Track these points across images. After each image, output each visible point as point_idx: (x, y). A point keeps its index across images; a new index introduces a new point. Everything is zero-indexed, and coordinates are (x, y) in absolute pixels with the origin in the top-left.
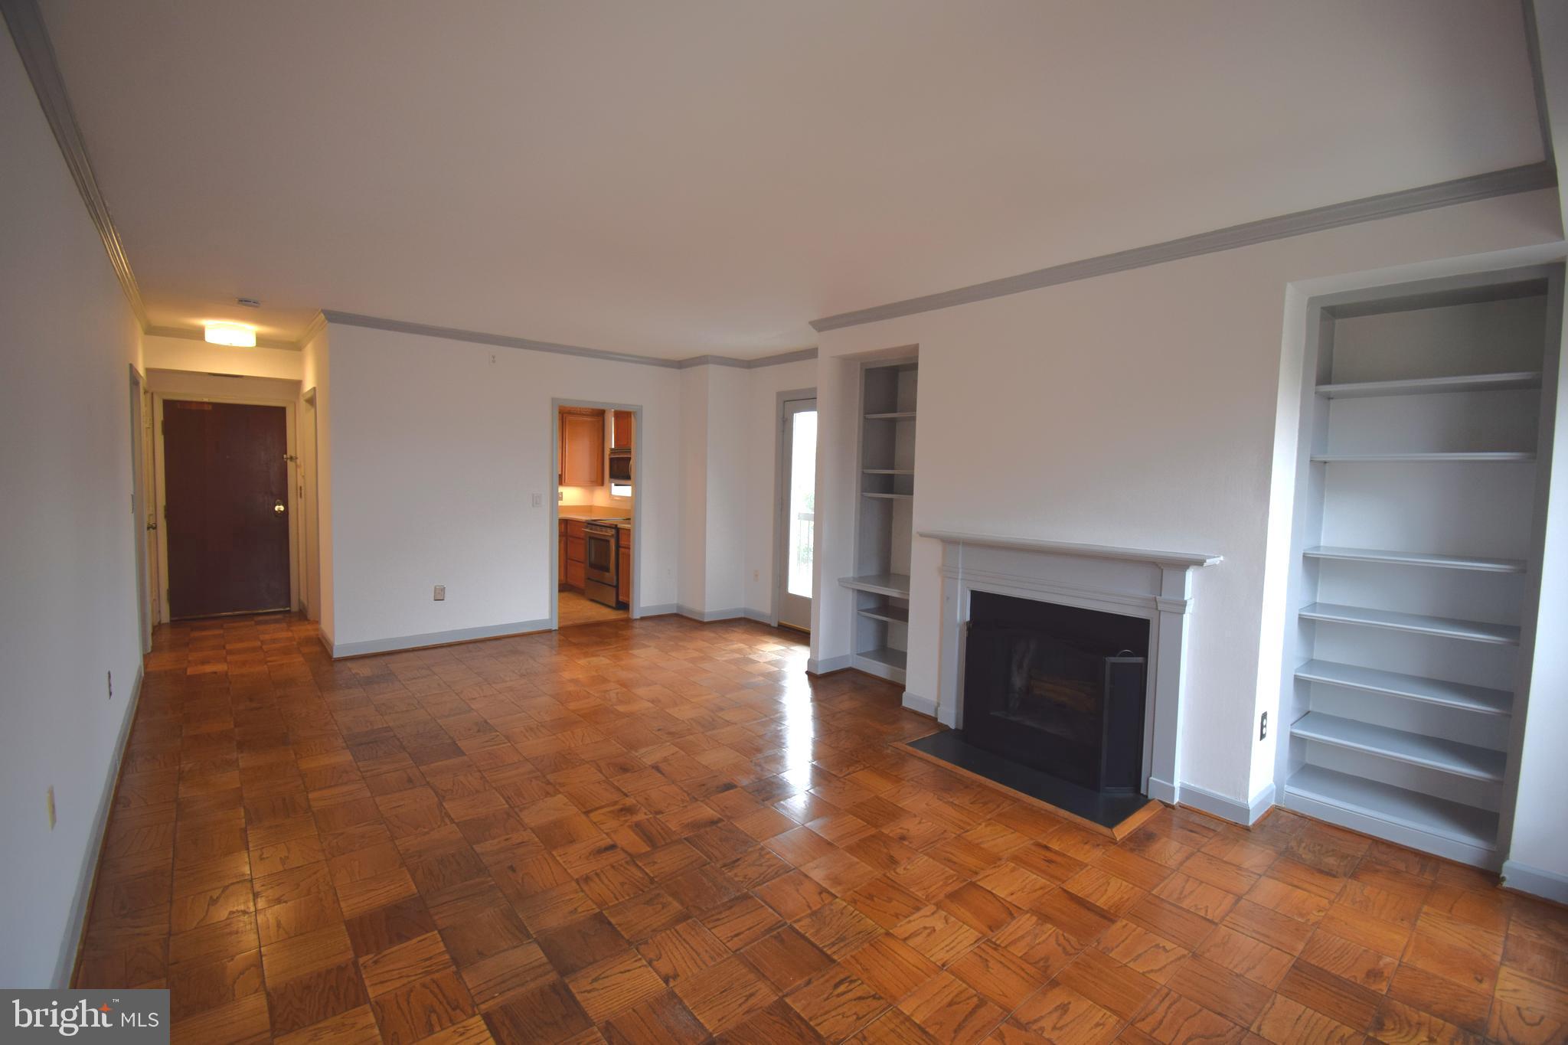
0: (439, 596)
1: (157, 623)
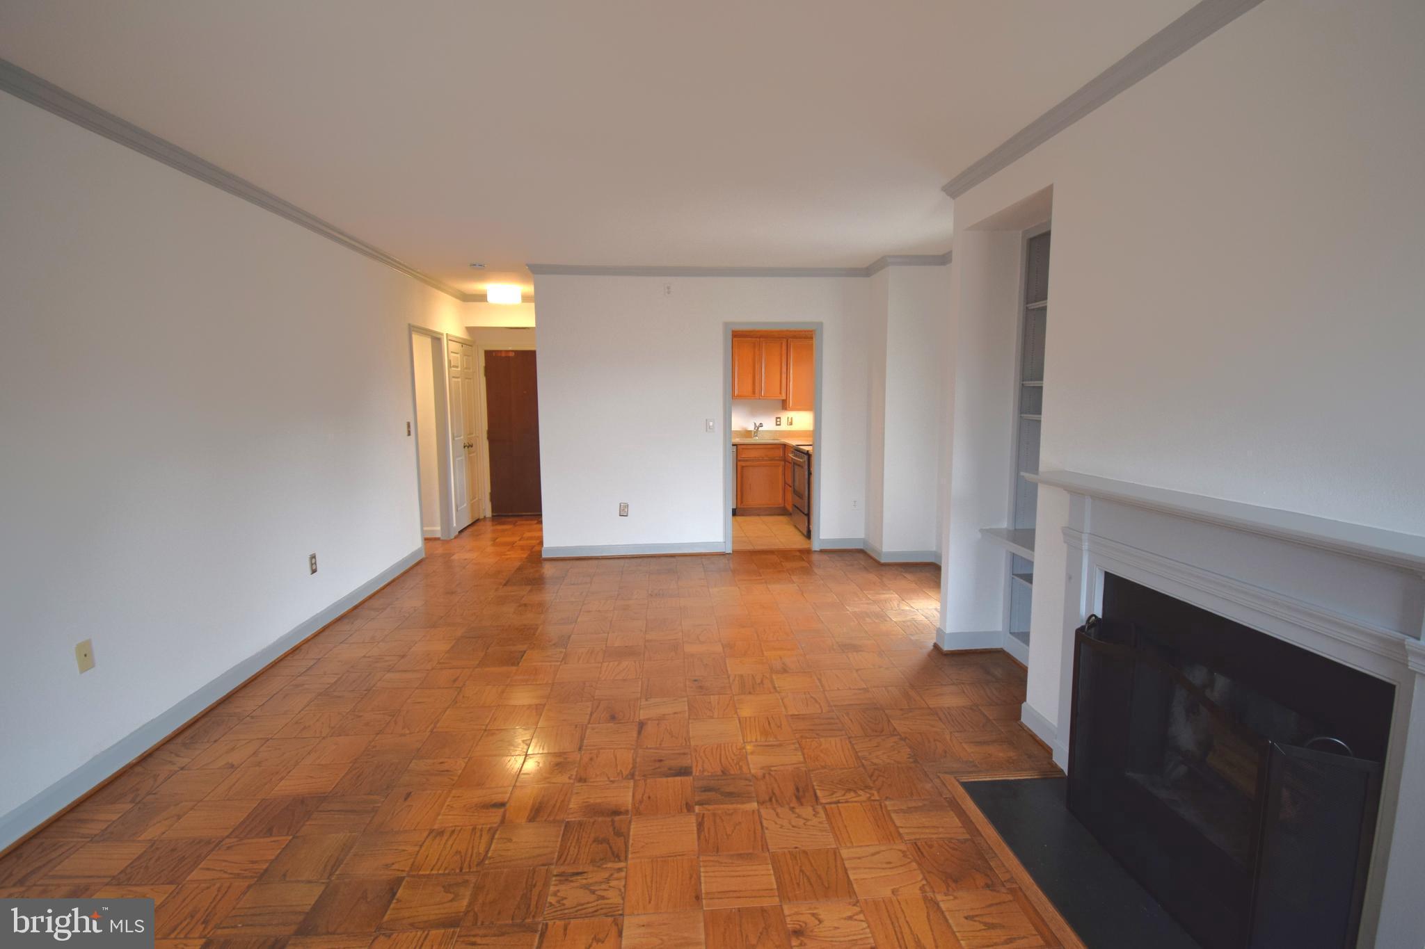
0: (624, 511)
1: (482, 517)
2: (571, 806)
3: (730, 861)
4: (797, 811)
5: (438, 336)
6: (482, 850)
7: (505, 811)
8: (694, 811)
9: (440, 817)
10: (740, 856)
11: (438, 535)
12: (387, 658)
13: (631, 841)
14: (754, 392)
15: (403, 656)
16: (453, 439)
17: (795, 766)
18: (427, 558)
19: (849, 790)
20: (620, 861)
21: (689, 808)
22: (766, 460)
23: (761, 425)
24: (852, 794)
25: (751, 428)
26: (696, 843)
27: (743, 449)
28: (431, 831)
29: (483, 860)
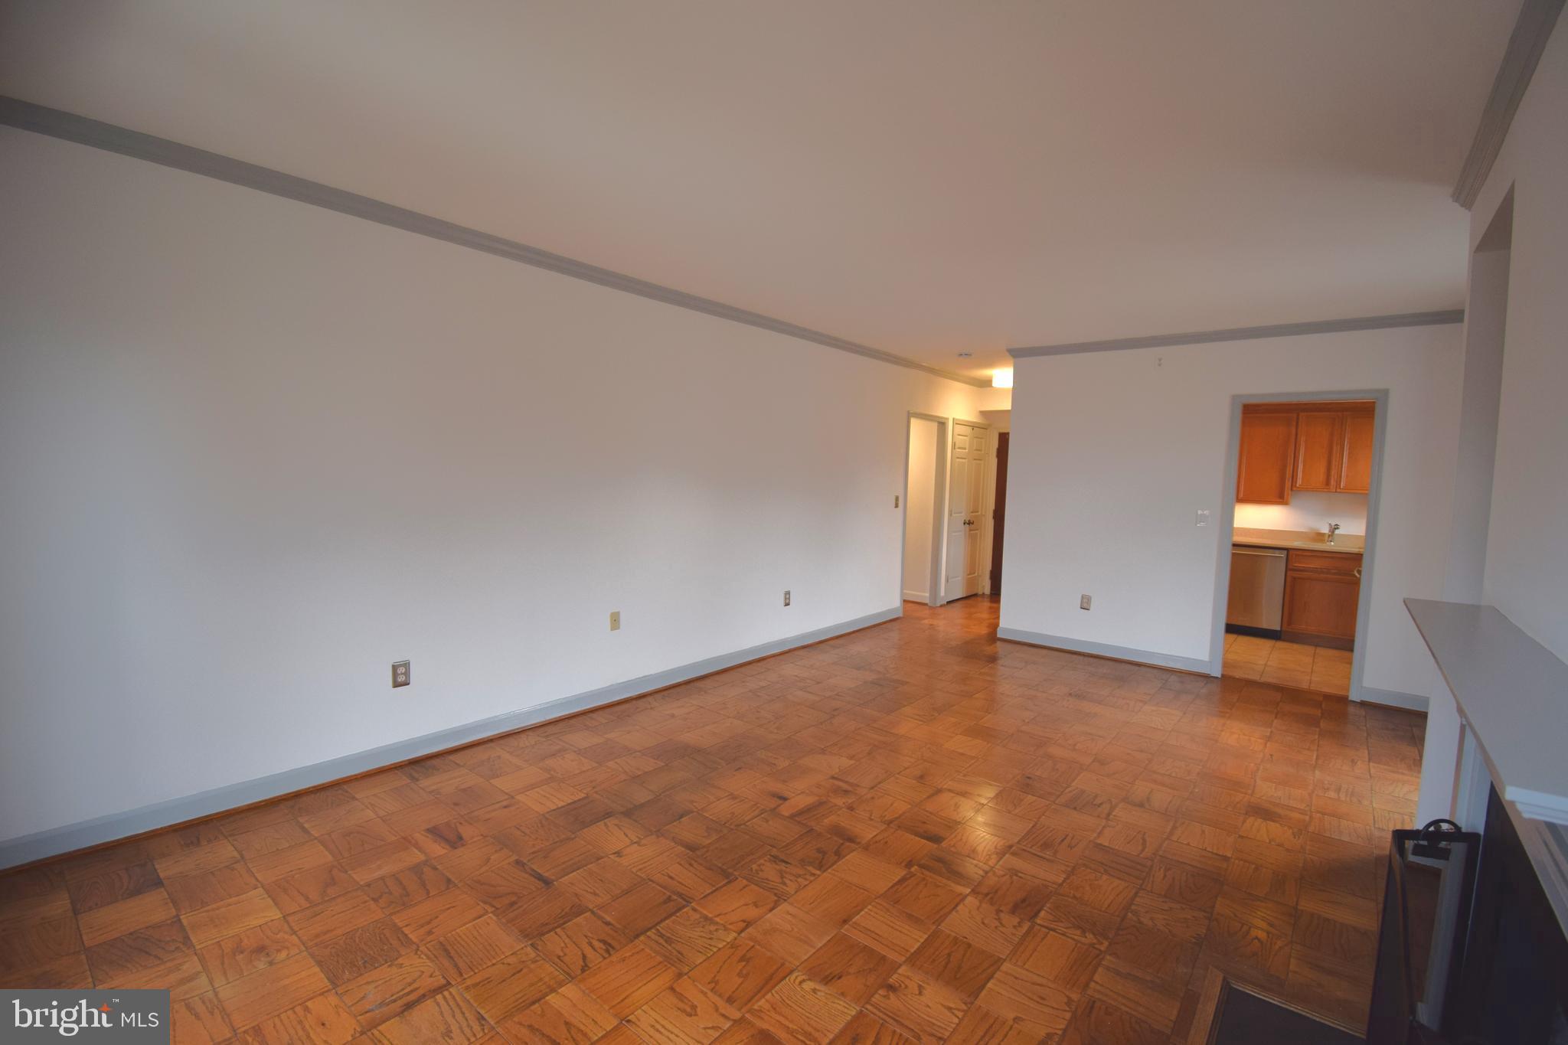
0: (1085, 605)
1: (980, 593)
2: (826, 821)
3: (898, 915)
4: (1002, 915)
5: (943, 421)
6: (746, 819)
7: (782, 804)
8: (910, 869)
9: (744, 789)
10: (910, 917)
11: (927, 601)
12: (808, 681)
13: (840, 862)
14: (1328, 483)
15: (818, 683)
16: (950, 514)
17: (1044, 882)
18: (903, 618)
19: (1079, 927)
20: (820, 870)
21: (909, 865)
22: (1334, 574)
23: (1337, 527)
24: (1078, 932)
25: (1326, 530)
26: (885, 889)
27: (1296, 555)
28: (732, 794)
29: (741, 825)
